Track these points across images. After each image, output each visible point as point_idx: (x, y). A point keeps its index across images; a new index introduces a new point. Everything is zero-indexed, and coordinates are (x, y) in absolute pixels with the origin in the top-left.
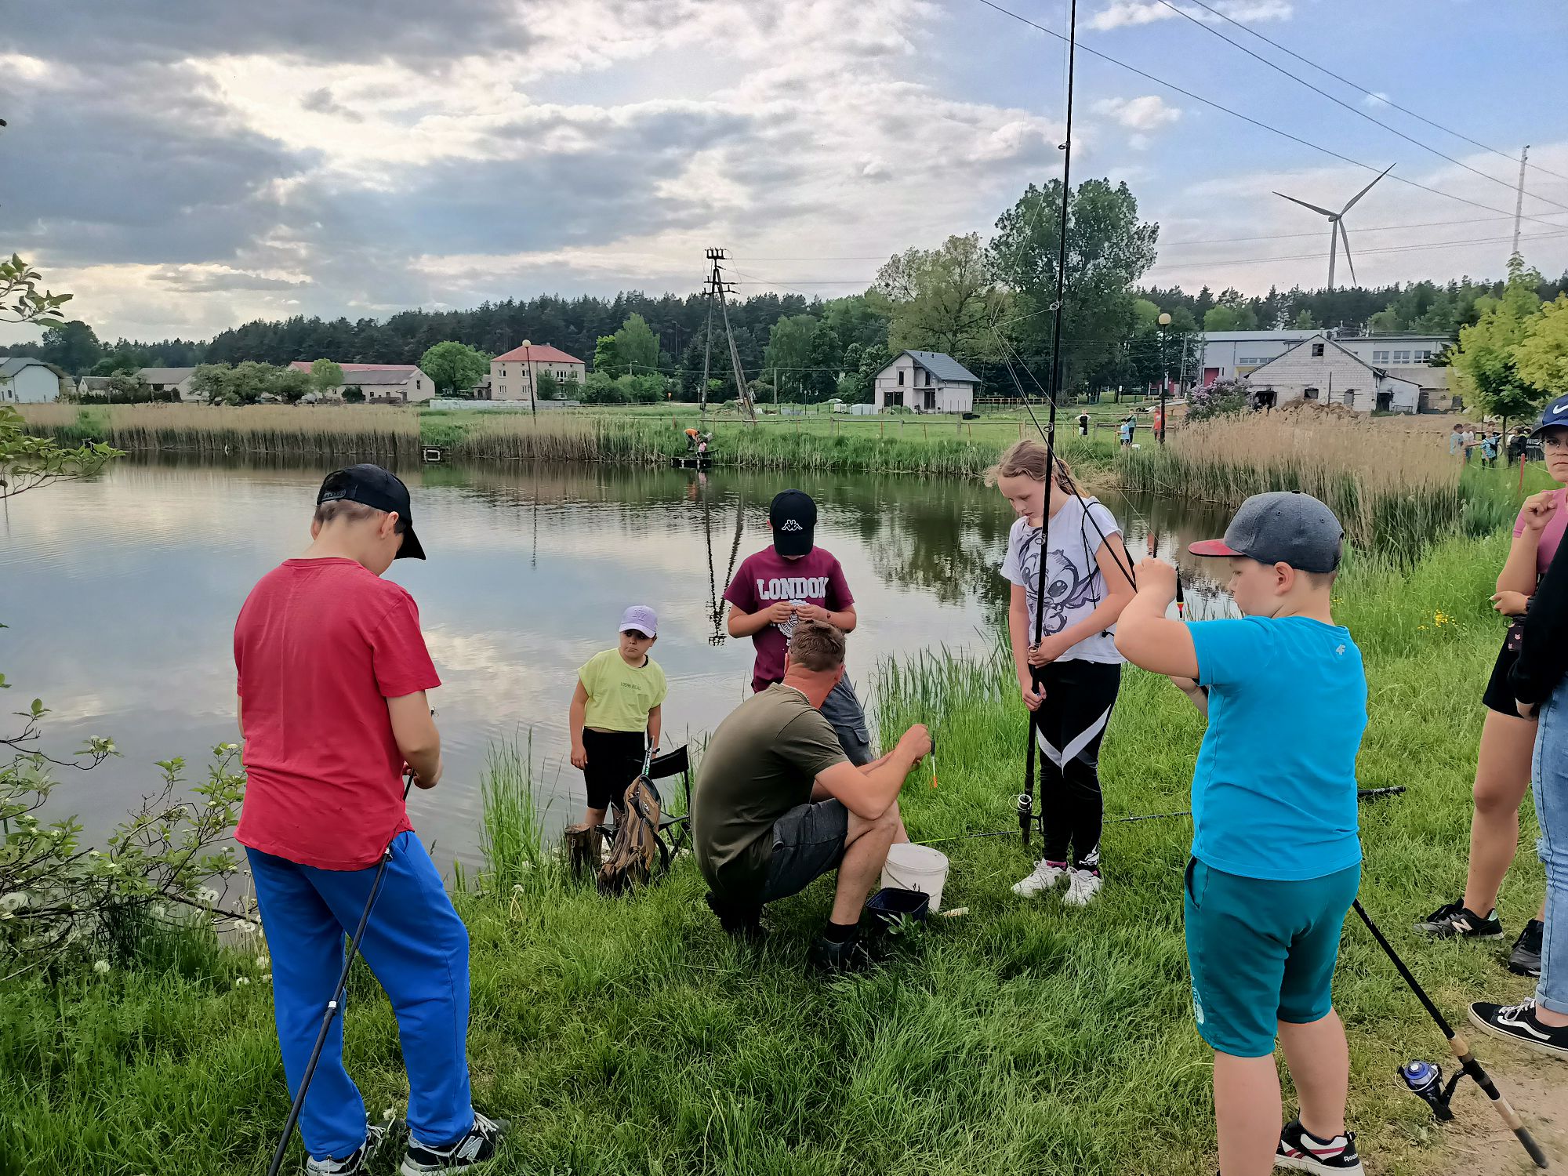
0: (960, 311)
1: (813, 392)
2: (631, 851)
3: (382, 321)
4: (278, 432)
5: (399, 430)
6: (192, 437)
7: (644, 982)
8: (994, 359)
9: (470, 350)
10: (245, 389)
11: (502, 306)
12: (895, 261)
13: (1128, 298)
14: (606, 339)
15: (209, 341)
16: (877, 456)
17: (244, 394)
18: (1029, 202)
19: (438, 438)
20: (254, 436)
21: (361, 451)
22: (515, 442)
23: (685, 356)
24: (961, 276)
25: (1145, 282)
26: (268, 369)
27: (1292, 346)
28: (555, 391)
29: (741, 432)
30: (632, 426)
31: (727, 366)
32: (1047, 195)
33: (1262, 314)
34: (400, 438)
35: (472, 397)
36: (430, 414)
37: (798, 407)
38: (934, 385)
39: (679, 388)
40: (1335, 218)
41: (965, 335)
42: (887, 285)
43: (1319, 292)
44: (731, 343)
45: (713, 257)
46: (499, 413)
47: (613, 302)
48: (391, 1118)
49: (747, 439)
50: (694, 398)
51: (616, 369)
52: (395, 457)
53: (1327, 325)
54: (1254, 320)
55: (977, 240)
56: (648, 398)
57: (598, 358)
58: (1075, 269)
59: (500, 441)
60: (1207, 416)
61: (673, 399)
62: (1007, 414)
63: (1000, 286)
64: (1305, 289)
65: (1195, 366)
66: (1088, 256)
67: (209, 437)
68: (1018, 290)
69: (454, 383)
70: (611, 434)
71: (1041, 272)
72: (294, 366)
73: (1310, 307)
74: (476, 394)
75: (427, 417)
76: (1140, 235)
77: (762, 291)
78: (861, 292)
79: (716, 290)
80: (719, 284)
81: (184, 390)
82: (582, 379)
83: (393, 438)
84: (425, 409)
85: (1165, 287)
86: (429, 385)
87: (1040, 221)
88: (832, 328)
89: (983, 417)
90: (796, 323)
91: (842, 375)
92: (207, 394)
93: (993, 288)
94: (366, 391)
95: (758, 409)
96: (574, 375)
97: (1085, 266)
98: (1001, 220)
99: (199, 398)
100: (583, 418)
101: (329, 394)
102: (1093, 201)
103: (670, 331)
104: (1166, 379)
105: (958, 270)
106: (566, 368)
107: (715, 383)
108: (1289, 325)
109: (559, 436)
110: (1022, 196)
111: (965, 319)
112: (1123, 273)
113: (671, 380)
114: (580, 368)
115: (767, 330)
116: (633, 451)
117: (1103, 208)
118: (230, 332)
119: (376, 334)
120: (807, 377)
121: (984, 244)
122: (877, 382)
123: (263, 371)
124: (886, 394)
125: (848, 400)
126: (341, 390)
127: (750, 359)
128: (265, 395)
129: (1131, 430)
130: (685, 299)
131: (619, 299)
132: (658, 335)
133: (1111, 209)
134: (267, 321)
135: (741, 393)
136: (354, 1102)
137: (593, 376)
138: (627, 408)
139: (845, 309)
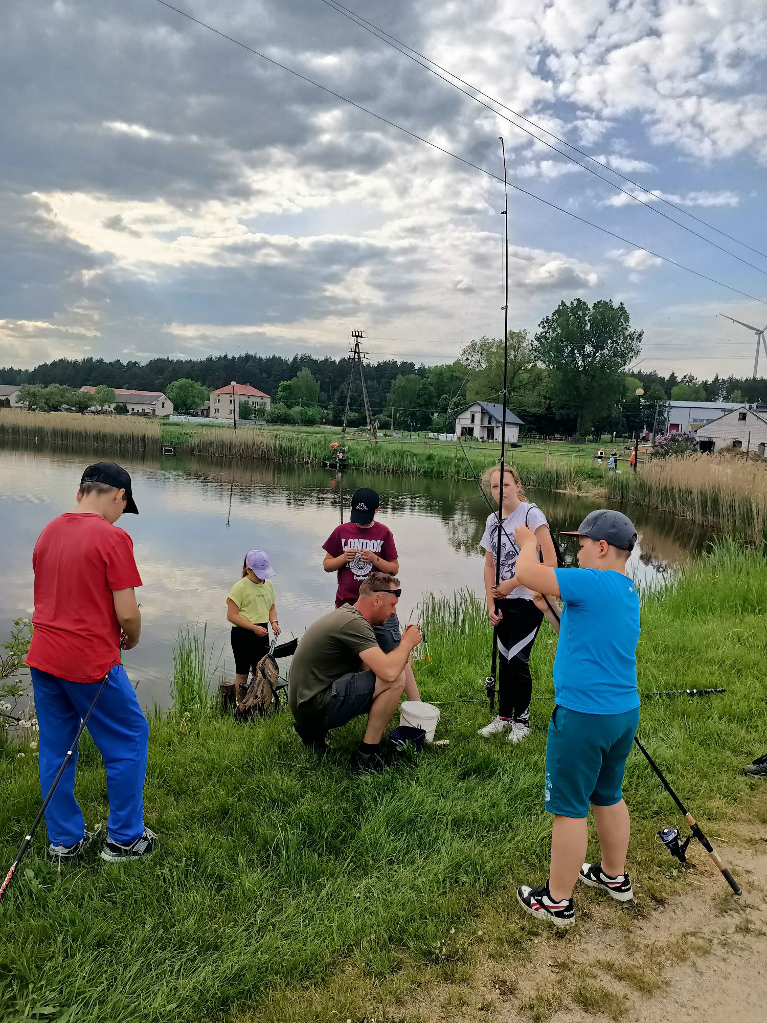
0: (513, 378)
1: (417, 424)
2: (256, 697)
3: (143, 363)
4: (70, 430)
5: (149, 434)
6: (16, 430)
7: (252, 769)
8: (534, 410)
9: (198, 385)
10: (52, 402)
11: (220, 358)
12: (474, 344)
13: (622, 375)
14: (286, 383)
15: (31, 369)
16: (453, 468)
17: (51, 404)
18: (561, 311)
19: (173, 440)
20: (55, 432)
21: (122, 446)
22: (221, 445)
23: (336, 396)
24: (515, 356)
25: (633, 366)
26: (67, 390)
27: (726, 413)
28: (251, 414)
29: (367, 447)
30: (297, 439)
31: (362, 405)
32: (572, 309)
33: (710, 391)
34: (148, 438)
35: (196, 415)
36: (169, 424)
37: (406, 433)
38: (493, 424)
39: (331, 417)
40: (760, 333)
41: (516, 393)
42: (467, 359)
43: (747, 380)
44: (364, 390)
45: (355, 336)
46: (213, 426)
47: (291, 360)
48: (98, 829)
49: (370, 453)
50: (339, 424)
51: (291, 402)
52: (144, 451)
53: (751, 401)
54: (703, 394)
55: (526, 334)
56: (310, 422)
57: (280, 394)
58: (589, 356)
59: (212, 444)
60: (663, 455)
61: (326, 423)
62: (540, 446)
63: (539, 364)
64: (737, 377)
65: (663, 422)
66: (597, 348)
67: (26, 431)
68: (552, 368)
69: (185, 405)
70: (284, 444)
71: (566, 357)
72: (84, 389)
73: (741, 388)
74: (200, 413)
75: (167, 426)
76: (631, 337)
77: (388, 358)
78: (451, 362)
79: (356, 357)
80: (359, 353)
81: (13, 400)
82: (268, 407)
83: (144, 439)
84: (166, 421)
85: (646, 371)
86: (170, 406)
87: (568, 324)
88: (431, 384)
89: (524, 447)
90: (407, 380)
91: (436, 415)
92: (27, 403)
93: (535, 365)
94: (129, 407)
95: (380, 434)
96: (263, 404)
97: (595, 354)
98: (542, 322)
99: (22, 405)
100: (265, 433)
101: (106, 407)
102: (602, 314)
103: (327, 380)
104: (645, 430)
105: (513, 353)
106: (259, 400)
107: (354, 415)
108: (726, 399)
109: (250, 443)
110: (557, 308)
111: (517, 384)
112: (619, 360)
113: (325, 411)
114: (268, 401)
115: (389, 383)
116: (296, 456)
117: (609, 319)
118: (45, 365)
119: (138, 371)
120: (413, 414)
121: (531, 337)
122: (457, 420)
123: (64, 391)
124: (462, 429)
125: (440, 431)
126: (113, 406)
127: (378, 401)
128: (64, 406)
129: (615, 461)
130: (337, 361)
131: (296, 358)
132: (319, 382)
133: (614, 319)
134: (69, 359)
135: (368, 422)
136: (78, 816)
137: (276, 406)
138: (296, 428)
139: (440, 373)
